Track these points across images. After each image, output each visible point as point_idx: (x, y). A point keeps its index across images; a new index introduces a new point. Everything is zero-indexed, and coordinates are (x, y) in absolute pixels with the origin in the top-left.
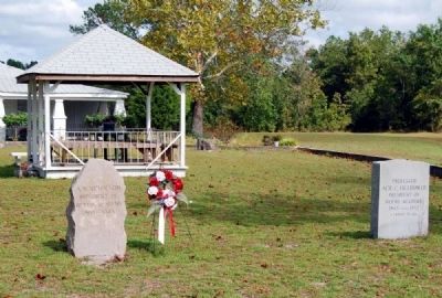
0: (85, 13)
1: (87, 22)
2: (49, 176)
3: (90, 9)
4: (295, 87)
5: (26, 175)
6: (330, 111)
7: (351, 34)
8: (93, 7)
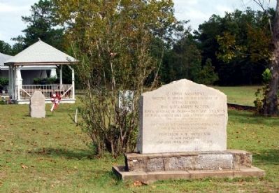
0: (32, 7)
1: (33, 13)
2: (19, 103)
3: (36, 4)
4: (178, 55)
5: (10, 103)
6: (203, 71)
7: (227, 13)
8: (38, 3)
